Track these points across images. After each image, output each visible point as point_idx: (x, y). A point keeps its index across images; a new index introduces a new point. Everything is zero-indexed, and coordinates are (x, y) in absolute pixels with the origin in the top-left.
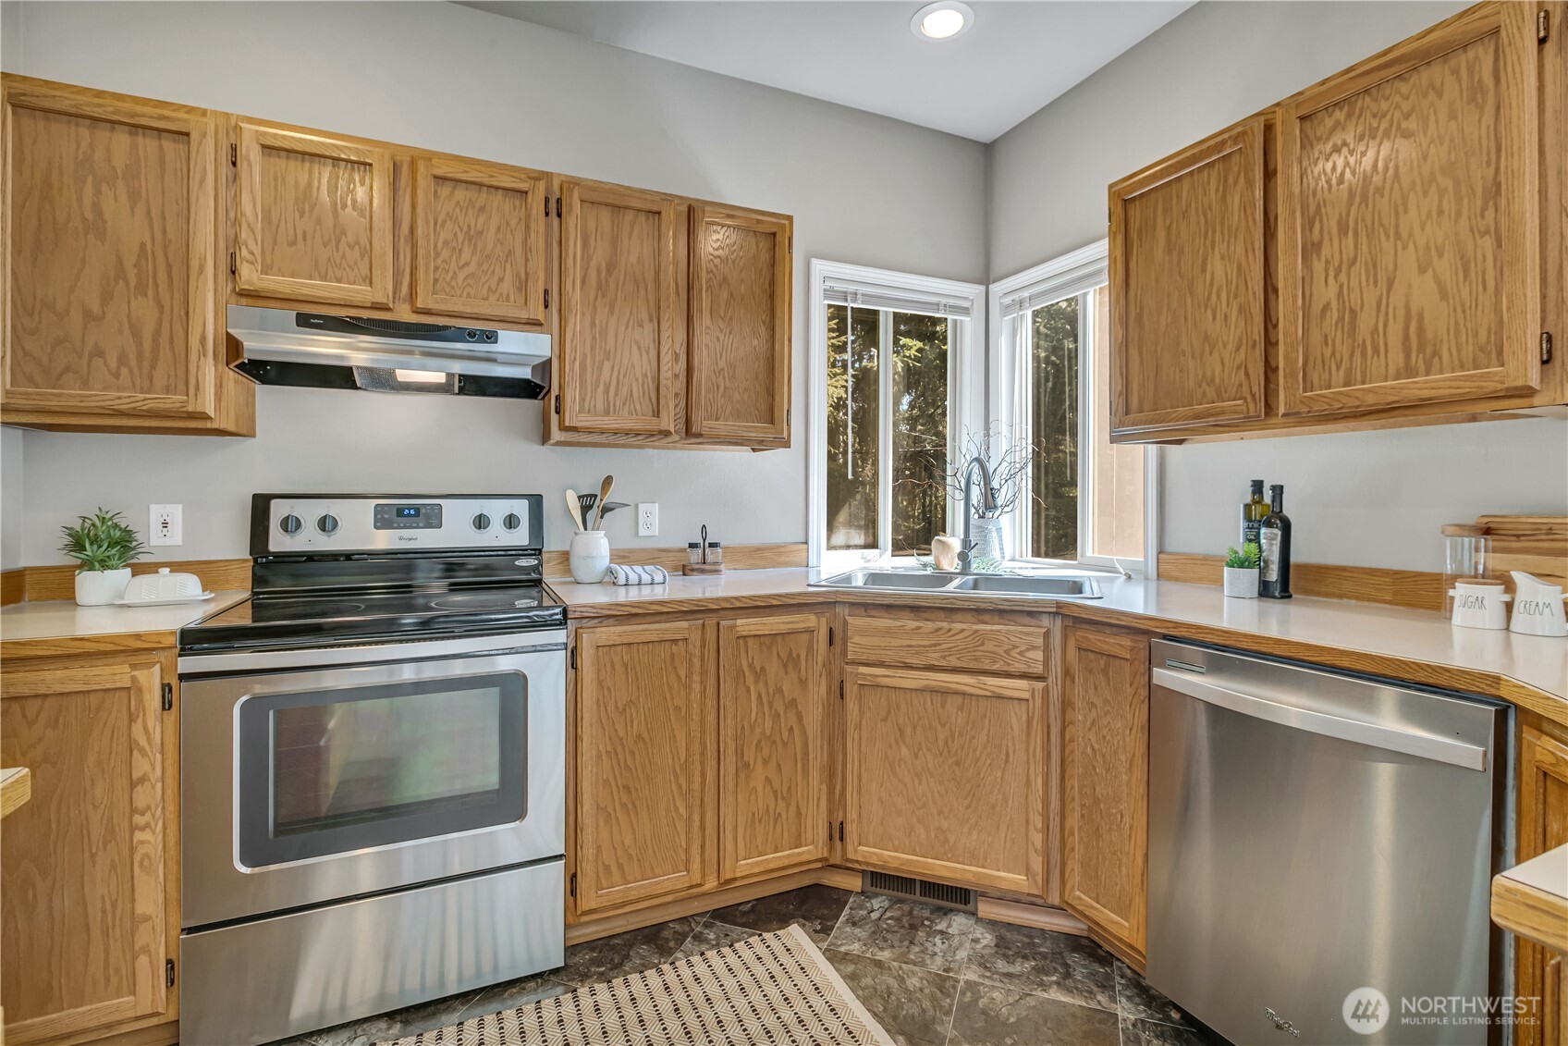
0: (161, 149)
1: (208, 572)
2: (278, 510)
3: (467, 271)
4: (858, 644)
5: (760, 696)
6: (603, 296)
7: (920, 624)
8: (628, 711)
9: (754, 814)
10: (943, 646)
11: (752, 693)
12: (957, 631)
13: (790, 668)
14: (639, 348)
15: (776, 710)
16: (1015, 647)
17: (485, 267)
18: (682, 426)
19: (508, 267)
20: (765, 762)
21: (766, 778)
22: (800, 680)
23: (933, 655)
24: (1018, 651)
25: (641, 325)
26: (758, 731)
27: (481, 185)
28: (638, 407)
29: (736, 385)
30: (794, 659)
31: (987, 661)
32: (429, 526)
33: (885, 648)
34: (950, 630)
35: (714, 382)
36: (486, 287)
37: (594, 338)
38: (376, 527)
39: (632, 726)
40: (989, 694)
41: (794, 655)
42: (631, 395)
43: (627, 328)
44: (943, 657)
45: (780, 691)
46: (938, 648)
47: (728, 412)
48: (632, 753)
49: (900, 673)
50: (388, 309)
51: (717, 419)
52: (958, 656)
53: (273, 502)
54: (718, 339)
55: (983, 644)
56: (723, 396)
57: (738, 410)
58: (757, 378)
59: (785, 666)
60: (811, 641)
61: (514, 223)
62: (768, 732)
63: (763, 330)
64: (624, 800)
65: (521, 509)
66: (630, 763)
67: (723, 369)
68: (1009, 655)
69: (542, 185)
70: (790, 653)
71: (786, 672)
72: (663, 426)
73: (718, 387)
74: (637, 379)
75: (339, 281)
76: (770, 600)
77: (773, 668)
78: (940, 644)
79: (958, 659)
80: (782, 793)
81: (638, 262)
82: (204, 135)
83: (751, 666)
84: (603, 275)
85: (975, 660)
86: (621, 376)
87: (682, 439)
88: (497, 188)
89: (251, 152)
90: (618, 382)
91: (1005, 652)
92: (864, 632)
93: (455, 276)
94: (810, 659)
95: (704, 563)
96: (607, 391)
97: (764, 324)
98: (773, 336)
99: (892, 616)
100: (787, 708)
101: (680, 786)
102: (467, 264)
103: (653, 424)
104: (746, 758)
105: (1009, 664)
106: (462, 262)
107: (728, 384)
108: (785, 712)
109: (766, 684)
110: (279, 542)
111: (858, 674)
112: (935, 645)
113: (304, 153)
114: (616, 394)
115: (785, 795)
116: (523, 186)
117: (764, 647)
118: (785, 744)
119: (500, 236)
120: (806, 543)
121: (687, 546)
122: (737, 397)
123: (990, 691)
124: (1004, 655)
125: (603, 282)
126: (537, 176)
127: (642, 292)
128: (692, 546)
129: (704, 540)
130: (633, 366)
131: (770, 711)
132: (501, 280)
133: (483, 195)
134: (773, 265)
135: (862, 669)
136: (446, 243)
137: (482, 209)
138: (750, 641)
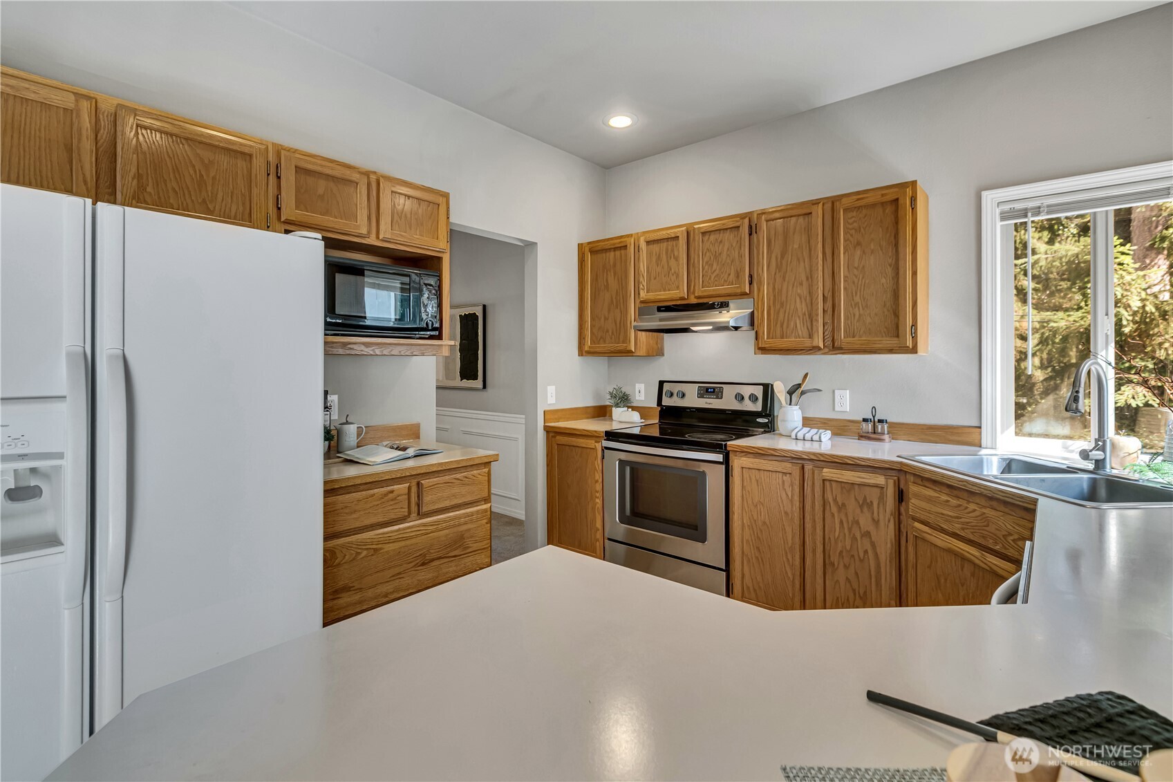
0: (621, 254)
1: (643, 411)
2: (666, 387)
3: (715, 274)
4: (914, 504)
5: (841, 522)
6: (779, 271)
7: (950, 499)
8: (758, 506)
9: (838, 598)
10: (963, 520)
11: (836, 518)
12: (971, 510)
13: (865, 509)
14: (800, 298)
15: (854, 535)
16: (1010, 534)
17: (722, 270)
18: (829, 343)
19: (732, 267)
20: (846, 567)
21: (847, 578)
22: (873, 519)
23: (957, 525)
24: (1012, 538)
25: (801, 284)
26: (840, 545)
27: (720, 230)
28: (800, 333)
29: (868, 312)
30: (868, 503)
31: (991, 541)
32: (717, 398)
33: (929, 512)
34: (967, 508)
35: (851, 312)
36: (723, 280)
37: (775, 296)
38: (698, 397)
39: (761, 515)
40: (988, 568)
41: (868, 501)
42: (796, 327)
43: (793, 287)
44: (963, 529)
45: (857, 523)
46: (960, 520)
47: (862, 332)
48: (761, 531)
49: (935, 533)
50: (685, 299)
51: (854, 337)
52: (972, 531)
53: (665, 384)
54: (854, 283)
55: (988, 526)
56: (858, 321)
57: (870, 329)
58: (885, 306)
59: (861, 507)
60: (882, 494)
61: (734, 245)
62: (848, 548)
63: (889, 270)
64: (757, 555)
65: (759, 391)
66: (760, 535)
67: (858, 303)
68: (1005, 539)
69: (747, 221)
70: (865, 499)
71: (862, 511)
72: (815, 344)
73: (854, 315)
74: (799, 317)
75: (669, 290)
76: (846, 460)
77: (852, 506)
78: (961, 518)
79: (972, 533)
80: (859, 593)
81: (799, 247)
82: (630, 244)
83: (835, 500)
84: (779, 260)
85: (983, 537)
86: (790, 316)
87: (830, 350)
88: (727, 229)
89: (643, 245)
90: (788, 320)
91: (1003, 536)
92: (917, 496)
93: (710, 279)
94: (881, 508)
95: (874, 433)
96: (782, 326)
97: (890, 265)
98: (897, 274)
99: (937, 489)
100: (862, 536)
101: (788, 560)
102: (715, 271)
103: (808, 343)
104: (832, 559)
105: (1006, 549)
106: (714, 269)
107: (862, 312)
108: (861, 538)
109: (846, 514)
110: (667, 401)
111: (913, 527)
112: (957, 518)
113: (658, 240)
114: (788, 327)
115: (861, 595)
116: (737, 224)
117: (844, 490)
118: (862, 561)
119: (728, 253)
120: (980, 427)
121: (862, 419)
122: (868, 320)
123: (989, 566)
124: (1002, 539)
125: (779, 264)
126: (742, 216)
127: (802, 264)
128: (865, 420)
129: (874, 417)
130: (797, 309)
131: (850, 535)
132: (729, 275)
133: (721, 235)
134: (897, 223)
135: (917, 525)
136: (707, 263)
137: (721, 242)
138: (834, 484)
